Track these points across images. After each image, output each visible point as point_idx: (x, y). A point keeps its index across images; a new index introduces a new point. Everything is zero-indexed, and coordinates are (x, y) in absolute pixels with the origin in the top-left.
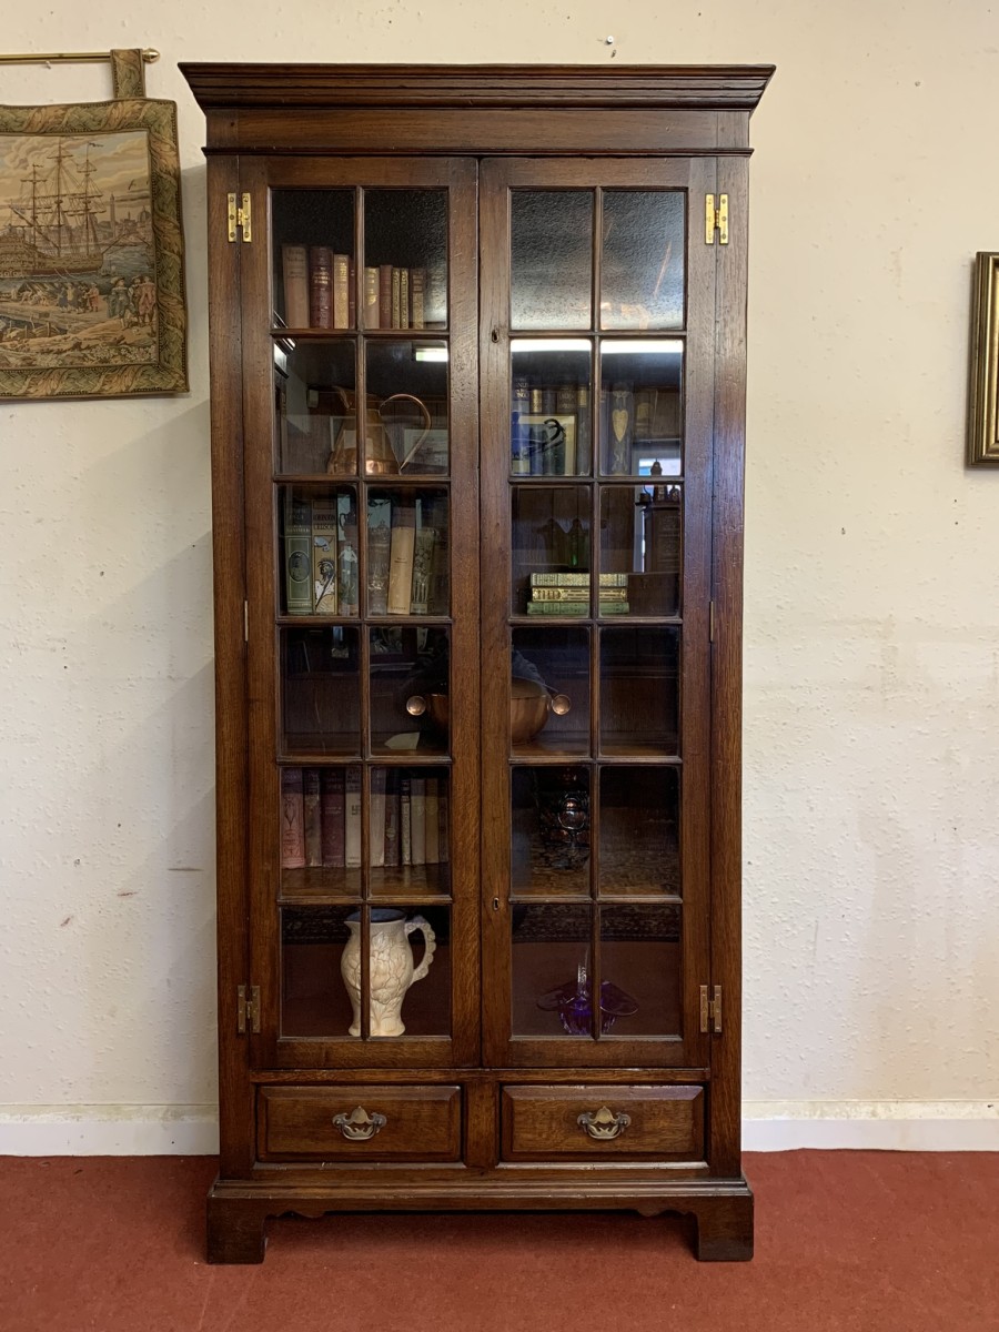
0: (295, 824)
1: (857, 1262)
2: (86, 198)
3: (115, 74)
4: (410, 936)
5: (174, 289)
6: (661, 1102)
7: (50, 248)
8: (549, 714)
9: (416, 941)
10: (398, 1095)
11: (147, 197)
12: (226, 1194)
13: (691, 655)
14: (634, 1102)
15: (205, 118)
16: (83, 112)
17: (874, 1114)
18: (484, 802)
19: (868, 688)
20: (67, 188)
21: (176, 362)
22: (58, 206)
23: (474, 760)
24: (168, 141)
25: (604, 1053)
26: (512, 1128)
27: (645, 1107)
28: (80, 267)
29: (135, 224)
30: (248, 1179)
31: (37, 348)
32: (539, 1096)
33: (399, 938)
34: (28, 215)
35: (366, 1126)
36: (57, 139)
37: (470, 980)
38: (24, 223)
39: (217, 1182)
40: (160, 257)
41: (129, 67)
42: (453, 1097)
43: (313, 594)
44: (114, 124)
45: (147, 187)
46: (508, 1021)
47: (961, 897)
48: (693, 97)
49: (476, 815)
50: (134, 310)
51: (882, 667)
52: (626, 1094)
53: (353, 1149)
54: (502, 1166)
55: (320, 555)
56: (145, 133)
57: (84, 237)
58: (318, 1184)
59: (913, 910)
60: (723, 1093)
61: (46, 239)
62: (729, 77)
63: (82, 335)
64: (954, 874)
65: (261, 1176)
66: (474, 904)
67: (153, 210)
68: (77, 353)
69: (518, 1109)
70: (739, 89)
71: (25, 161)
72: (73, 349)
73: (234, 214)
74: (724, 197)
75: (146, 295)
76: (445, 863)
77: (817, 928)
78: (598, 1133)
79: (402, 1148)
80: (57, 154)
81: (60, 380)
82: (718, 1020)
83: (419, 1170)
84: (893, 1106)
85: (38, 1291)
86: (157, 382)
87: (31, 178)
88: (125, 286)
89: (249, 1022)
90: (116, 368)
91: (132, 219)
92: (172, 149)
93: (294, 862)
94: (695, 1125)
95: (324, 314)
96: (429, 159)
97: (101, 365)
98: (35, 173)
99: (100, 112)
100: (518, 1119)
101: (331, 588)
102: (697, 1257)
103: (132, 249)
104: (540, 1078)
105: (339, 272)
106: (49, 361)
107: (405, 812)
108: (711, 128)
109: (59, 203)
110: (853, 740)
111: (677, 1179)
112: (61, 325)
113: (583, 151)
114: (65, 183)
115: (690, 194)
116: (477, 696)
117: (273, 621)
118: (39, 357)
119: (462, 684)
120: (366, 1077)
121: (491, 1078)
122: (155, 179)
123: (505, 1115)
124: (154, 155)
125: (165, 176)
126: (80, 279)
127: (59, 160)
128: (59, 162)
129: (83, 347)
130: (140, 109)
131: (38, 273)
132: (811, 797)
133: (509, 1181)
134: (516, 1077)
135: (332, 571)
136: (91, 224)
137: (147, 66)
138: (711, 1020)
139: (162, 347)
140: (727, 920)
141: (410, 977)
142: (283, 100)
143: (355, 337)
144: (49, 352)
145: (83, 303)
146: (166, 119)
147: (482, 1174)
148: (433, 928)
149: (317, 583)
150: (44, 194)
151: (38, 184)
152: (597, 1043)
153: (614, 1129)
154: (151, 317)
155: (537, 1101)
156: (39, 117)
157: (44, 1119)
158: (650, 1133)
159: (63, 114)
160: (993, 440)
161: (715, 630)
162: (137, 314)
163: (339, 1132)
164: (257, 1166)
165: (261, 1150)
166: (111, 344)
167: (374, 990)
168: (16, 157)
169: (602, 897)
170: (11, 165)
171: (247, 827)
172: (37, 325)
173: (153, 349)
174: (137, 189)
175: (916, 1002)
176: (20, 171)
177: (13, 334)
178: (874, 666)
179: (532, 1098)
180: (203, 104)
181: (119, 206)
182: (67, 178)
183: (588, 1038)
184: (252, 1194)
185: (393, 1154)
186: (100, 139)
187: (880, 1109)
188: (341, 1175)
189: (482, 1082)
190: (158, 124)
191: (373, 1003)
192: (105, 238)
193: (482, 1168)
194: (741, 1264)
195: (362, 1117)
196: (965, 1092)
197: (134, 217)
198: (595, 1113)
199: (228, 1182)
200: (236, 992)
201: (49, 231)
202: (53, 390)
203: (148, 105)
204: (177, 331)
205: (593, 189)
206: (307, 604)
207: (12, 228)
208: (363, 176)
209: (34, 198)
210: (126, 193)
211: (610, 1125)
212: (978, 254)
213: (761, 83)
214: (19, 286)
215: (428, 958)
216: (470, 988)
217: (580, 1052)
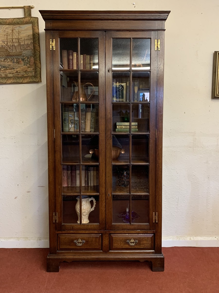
0: (65, 177)
1: (187, 272)
2: (19, 39)
3: (25, 11)
4: (90, 201)
5: (38, 59)
6: (144, 237)
7: (11, 50)
8: (120, 153)
9: (92, 202)
10: (88, 236)
11: (32, 39)
12: (51, 257)
13: (151, 141)
14: (139, 237)
15: (45, 22)
16: (18, 20)
17: (190, 239)
18: (106, 173)
19: (190, 147)
20: (14, 37)
21: (39, 76)
22: (12, 41)
23: (104, 164)
24: (36, 26)
25: (133, 227)
26: (112, 243)
27: (141, 239)
28: (17, 54)
29: (29, 45)
30: (56, 254)
31: (8, 72)
32: (118, 236)
33: (88, 202)
34: (6, 43)
35: (81, 243)
36: (12, 26)
37: (103, 211)
38: (5, 45)
39: (49, 255)
40: (35, 52)
41: (28, 10)
42: (100, 236)
43: (69, 127)
44: (24, 22)
45: (32, 36)
46: (112, 220)
47: (210, 192)
48: (152, 18)
49: (105, 176)
50: (29, 64)
51: (193, 143)
52: (137, 236)
53: (78, 248)
54: (110, 251)
55: (70, 118)
56: (31, 25)
57: (18, 48)
58: (71, 255)
59: (199, 195)
60: (158, 236)
61: (10, 48)
62: (160, 13)
63: (18, 70)
64: (208, 187)
65: (58, 253)
66: (104, 195)
67: (33, 42)
68: (17, 73)
69: (114, 239)
70: (163, 16)
71: (5, 31)
72: (16, 73)
73: (51, 44)
74: (159, 40)
75: (32, 61)
76: (98, 186)
77: (178, 199)
78: (131, 244)
79: (89, 247)
80: (12, 29)
81: (13, 80)
82: (157, 220)
83: (92, 252)
84: (194, 237)
85: (10, 278)
86: (34, 80)
87: (6, 34)
88: (27, 58)
89: (56, 221)
90: (26, 77)
91: (29, 44)
92: (37, 28)
93: (65, 185)
94: (152, 242)
95: (71, 65)
96: (94, 31)
97: (22, 76)
98: (7, 33)
99: (22, 20)
100: (114, 241)
101: (73, 126)
102: (152, 271)
103: (29, 50)
104: (118, 232)
105: (74, 56)
106: (11, 75)
107: (89, 174)
108: (156, 25)
109: (12, 40)
110: (186, 158)
111: (148, 254)
112: (13, 67)
113: (128, 30)
114: (14, 36)
115: (152, 39)
116: (105, 149)
117: (60, 134)
118: (9, 74)
119: (102, 147)
120: (81, 232)
121: (108, 232)
122: (34, 35)
123: (111, 240)
124: (33, 29)
125: (36, 34)
126: (17, 57)
127: (13, 30)
128: (13, 31)
129: (18, 72)
130: (30, 19)
131: (8, 56)
132: (177, 171)
133: (112, 254)
134: (113, 232)
135: (73, 122)
136: (20, 45)
137: (32, 10)
138: (155, 220)
139: (36, 72)
140: (159, 198)
141: (90, 210)
142: (62, 18)
143: (78, 71)
144: (11, 73)
145: (18, 62)
146: (36, 22)
147: (106, 253)
148: (95, 200)
149: (70, 125)
150: (9, 38)
151: (8, 36)
152: (131, 225)
153: (134, 243)
154: (33, 66)
155: (118, 237)
156: (8, 21)
157: (11, 240)
158: (142, 244)
159: (13, 20)
160: (218, 93)
161: (157, 136)
162: (30, 65)
163: (75, 244)
164: (58, 251)
165: (59, 248)
166: (24, 72)
167: (83, 213)
168: (3, 30)
169: (132, 194)
170: (2, 32)
171: (55, 179)
172: (8, 67)
173: (33, 73)
174: (30, 37)
175: (200, 215)
176: (4, 33)
177: (3, 69)
178: (191, 142)
179: (117, 237)
180: (44, 19)
181: (26, 41)
182: (14, 34)
183: (129, 224)
184: (56, 257)
185: (87, 249)
186: (21, 26)
187: (192, 238)
188: (75, 253)
189: (106, 233)
190: (34, 23)
191: (82, 216)
192: (23, 48)
193: (106, 252)
194: (162, 272)
195: (80, 241)
196: (210, 234)
197: (29, 43)
198: (130, 240)
199: (51, 255)
200: (53, 214)
201: (10, 46)
202: (12, 82)
203: (32, 18)
204: (39, 69)
205: (130, 38)
206: (68, 129)
207: (2, 46)
208: (80, 35)
209: (7, 39)
210: (27, 38)
211: (133, 242)
212: (215, 51)
213: (167, 15)
214: (4, 59)
215: (94, 206)
216: (103, 213)
217: (127, 227)
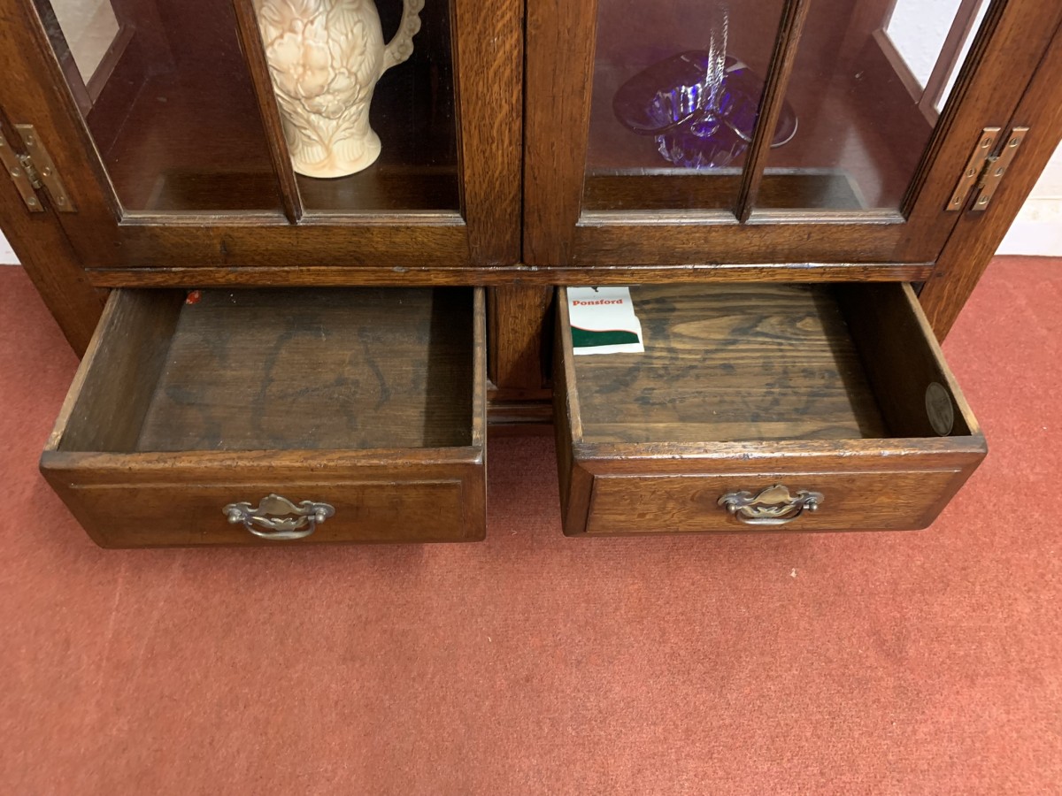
25: (755, 242)
37: (500, 116)
82: (989, 190)
89: (43, 194)
121: (539, 281)
138: (976, 190)
141: (379, 62)
152: (743, 227)
167: (308, 98)
183: (725, 218)
189: (522, 286)
191: (311, 119)
215: (410, 24)
216: (500, 132)
217: (706, 240)
